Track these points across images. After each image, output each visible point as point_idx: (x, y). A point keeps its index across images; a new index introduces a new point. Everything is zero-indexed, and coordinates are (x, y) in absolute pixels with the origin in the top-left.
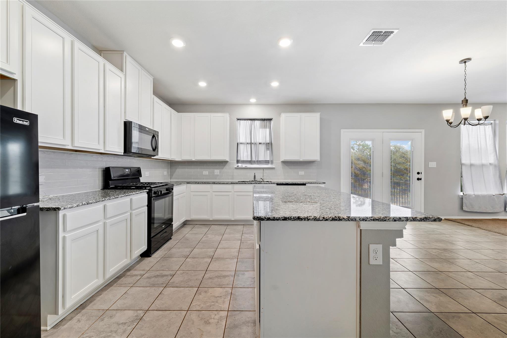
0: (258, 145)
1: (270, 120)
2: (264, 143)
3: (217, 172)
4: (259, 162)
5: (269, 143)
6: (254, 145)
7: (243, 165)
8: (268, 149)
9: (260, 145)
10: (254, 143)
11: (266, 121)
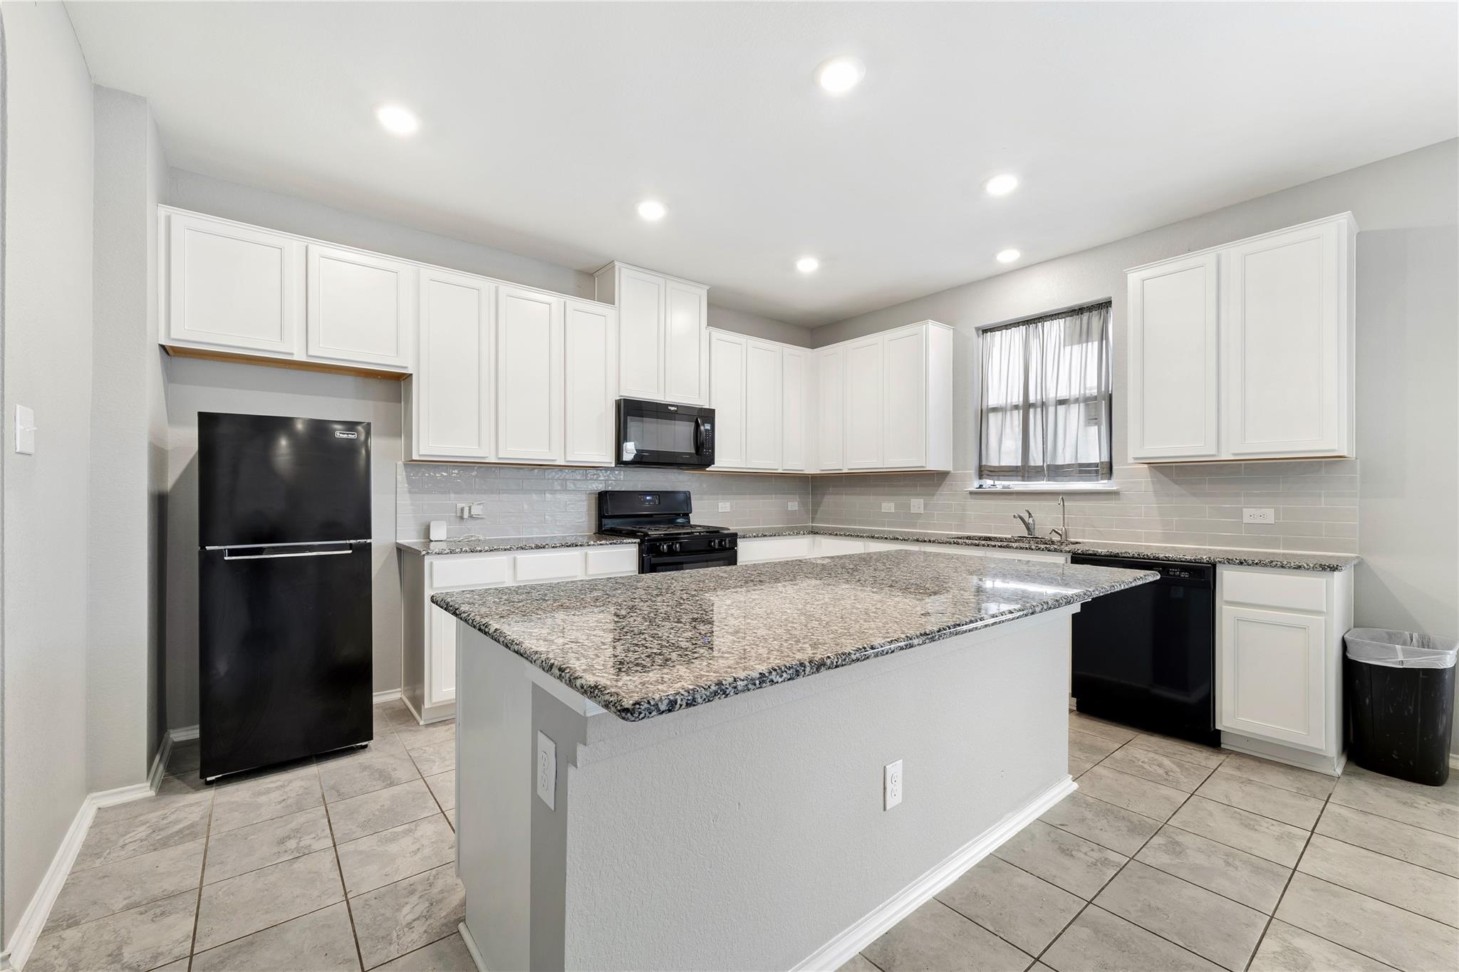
0: (1051, 410)
1: (1105, 305)
2: (1077, 401)
3: (917, 504)
4: (1056, 471)
5: (1095, 398)
6: (1039, 410)
7: (997, 482)
8: (1092, 419)
9: (1061, 409)
10: (1039, 403)
11: (1085, 316)
